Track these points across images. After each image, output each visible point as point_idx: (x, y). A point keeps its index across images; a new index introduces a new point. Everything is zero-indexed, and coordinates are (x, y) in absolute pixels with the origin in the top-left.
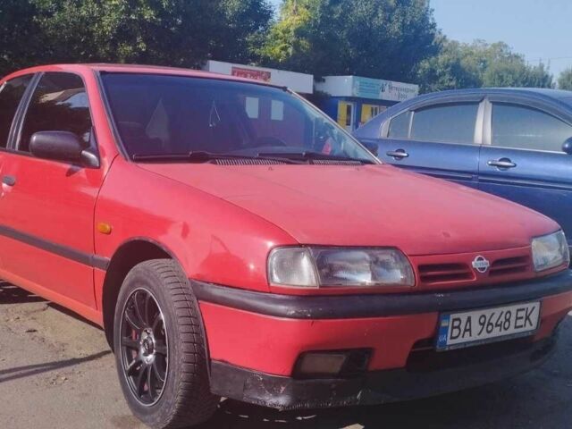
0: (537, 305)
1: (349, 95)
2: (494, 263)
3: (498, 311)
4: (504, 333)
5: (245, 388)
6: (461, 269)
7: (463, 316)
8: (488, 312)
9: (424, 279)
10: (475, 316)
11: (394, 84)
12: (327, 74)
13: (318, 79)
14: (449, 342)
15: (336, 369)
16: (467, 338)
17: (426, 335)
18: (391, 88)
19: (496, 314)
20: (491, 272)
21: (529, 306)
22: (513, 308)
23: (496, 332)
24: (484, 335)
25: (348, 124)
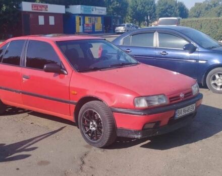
0: (195, 104)
1: (80, 13)
2: (185, 94)
3: (187, 107)
4: (188, 113)
5: (129, 134)
6: (178, 97)
7: (180, 110)
8: (185, 108)
9: (171, 101)
10: (182, 109)
11: (97, 7)
12: (70, 5)
13: (66, 7)
14: (177, 117)
15: (152, 127)
16: (181, 115)
17: (172, 115)
18: (96, 9)
19: (186, 108)
20: (185, 97)
21: (193, 105)
22: (190, 106)
23: (187, 113)
24: (184, 114)
25: (80, 25)
